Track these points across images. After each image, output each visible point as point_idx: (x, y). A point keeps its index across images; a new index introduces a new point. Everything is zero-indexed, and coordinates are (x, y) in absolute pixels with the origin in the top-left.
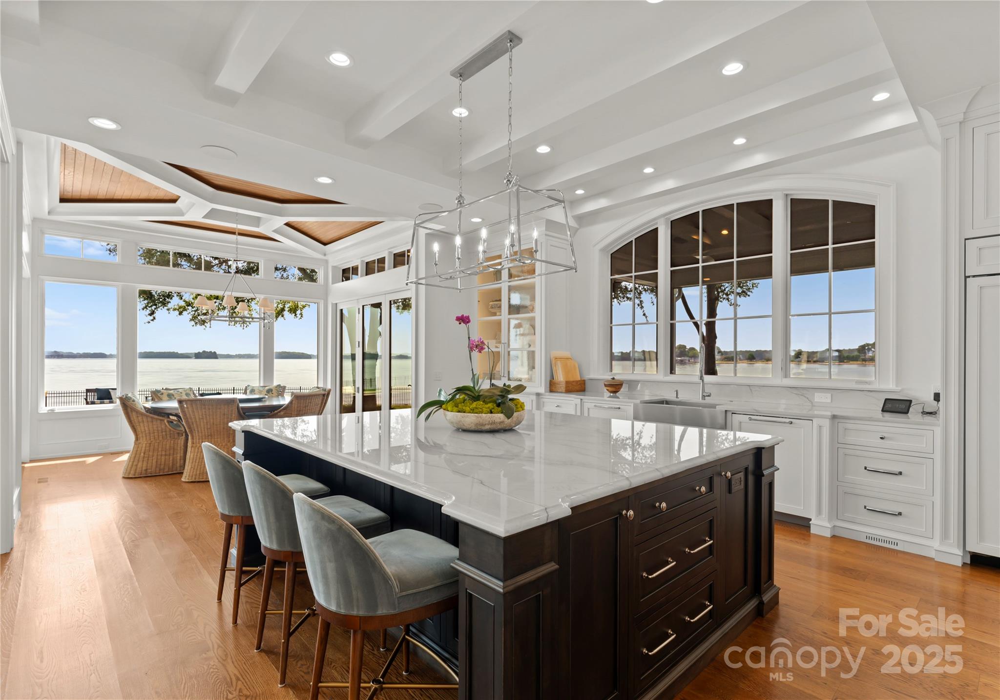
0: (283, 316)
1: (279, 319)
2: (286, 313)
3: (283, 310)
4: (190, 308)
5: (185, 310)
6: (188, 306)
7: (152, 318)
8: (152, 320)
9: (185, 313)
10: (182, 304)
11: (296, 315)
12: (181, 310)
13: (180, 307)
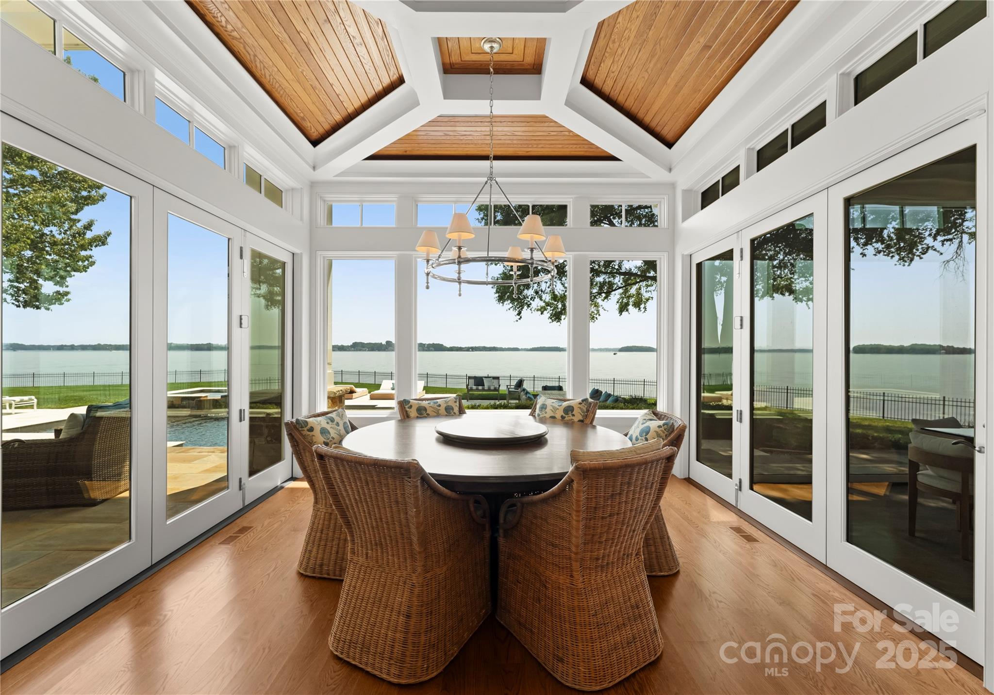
0: (627, 310)
1: (623, 313)
2: (630, 307)
3: (627, 304)
4: (549, 307)
5: (546, 310)
6: (547, 306)
7: (519, 317)
8: (519, 319)
9: (545, 312)
10: (543, 304)
11: (639, 309)
12: (542, 310)
13: (542, 308)
